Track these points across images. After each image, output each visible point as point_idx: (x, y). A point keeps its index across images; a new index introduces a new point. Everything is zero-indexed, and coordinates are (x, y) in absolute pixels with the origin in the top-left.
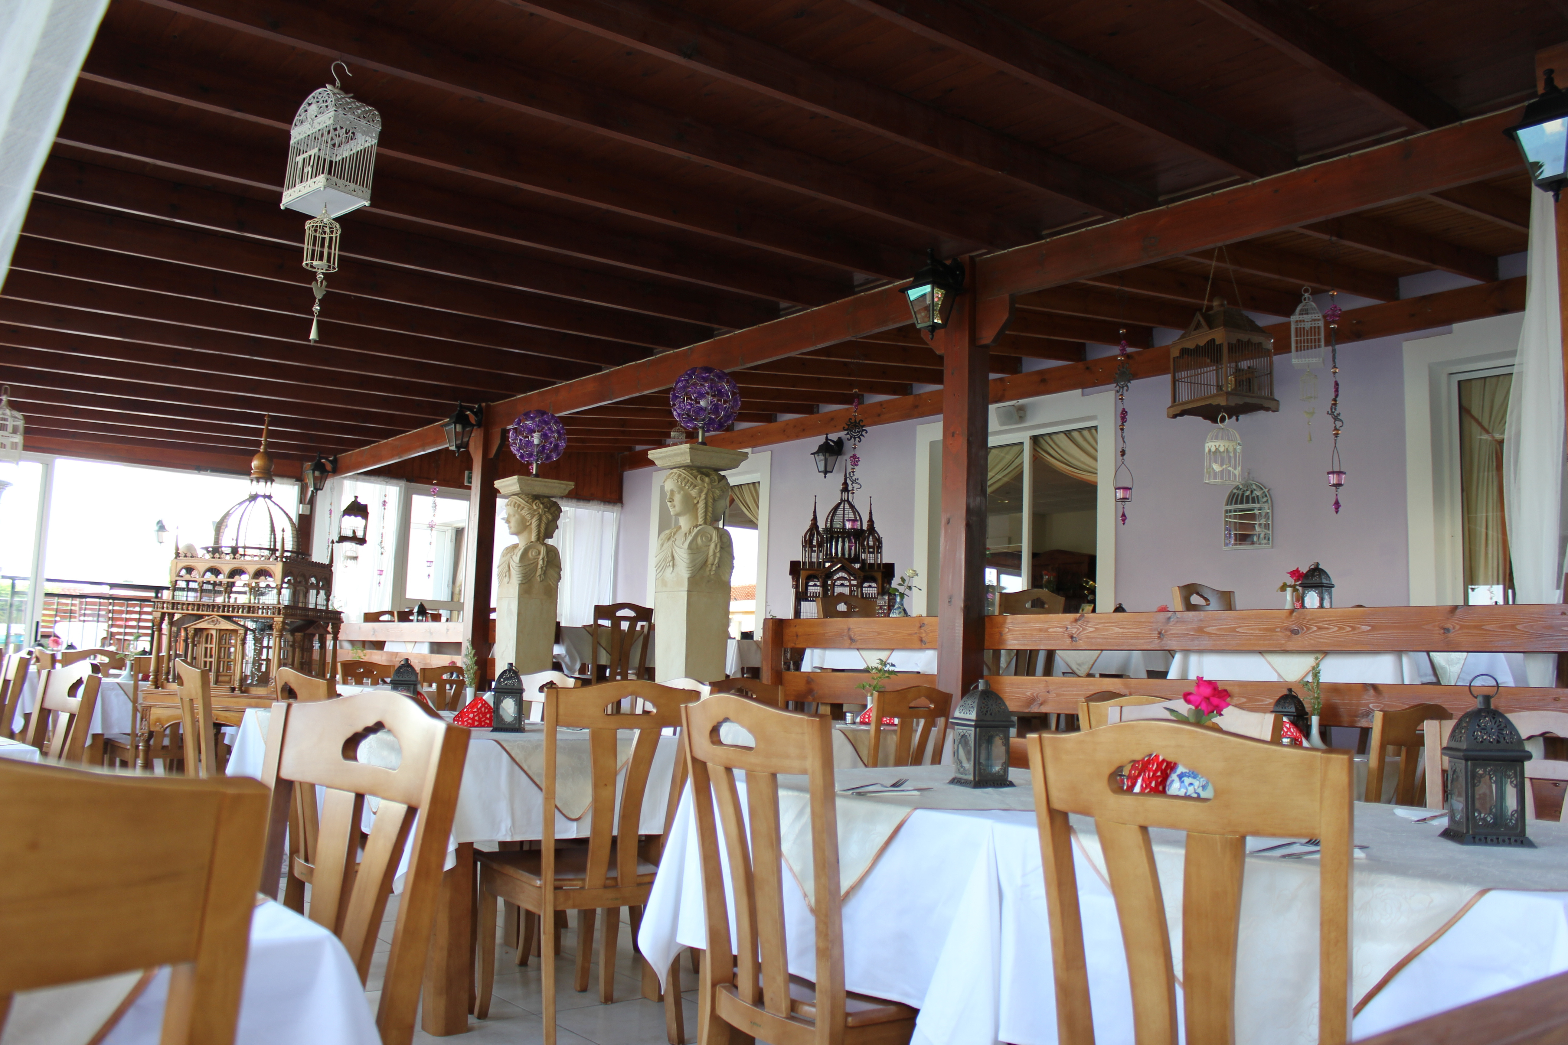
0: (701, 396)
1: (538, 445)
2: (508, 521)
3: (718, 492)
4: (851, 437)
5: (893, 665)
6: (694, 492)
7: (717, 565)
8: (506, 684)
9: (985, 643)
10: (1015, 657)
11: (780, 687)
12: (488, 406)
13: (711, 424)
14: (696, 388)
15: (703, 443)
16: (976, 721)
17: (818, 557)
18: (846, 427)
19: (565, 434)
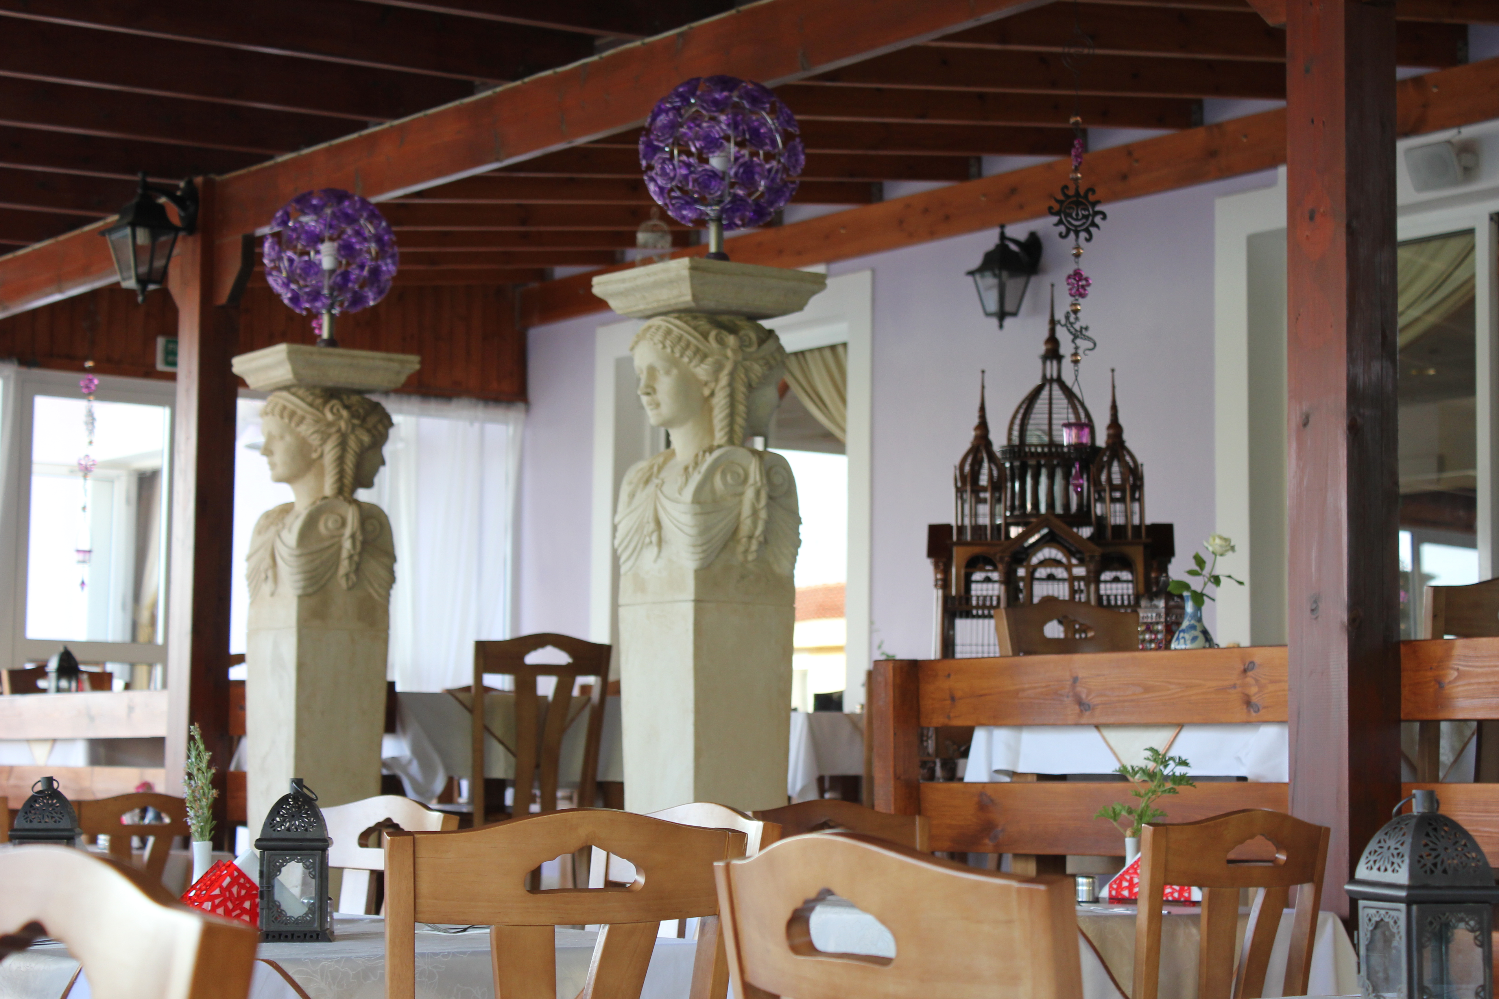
0: (713, 144)
1: (332, 272)
2: (267, 451)
3: (757, 369)
4: (1068, 231)
5: (1184, 763)
6: (702, 371)
7: (762, 539)
8: (288, 829)
9: (1403, 706)
10: (1474, 739)
11: (917, 818)
12: (209, 184)
13: (738, 210)
14: (699, 126)
15: (720, 256)
16: (1409, 888)
17: (993, 516)
18: (1056, 207)
19: (393, 244)
